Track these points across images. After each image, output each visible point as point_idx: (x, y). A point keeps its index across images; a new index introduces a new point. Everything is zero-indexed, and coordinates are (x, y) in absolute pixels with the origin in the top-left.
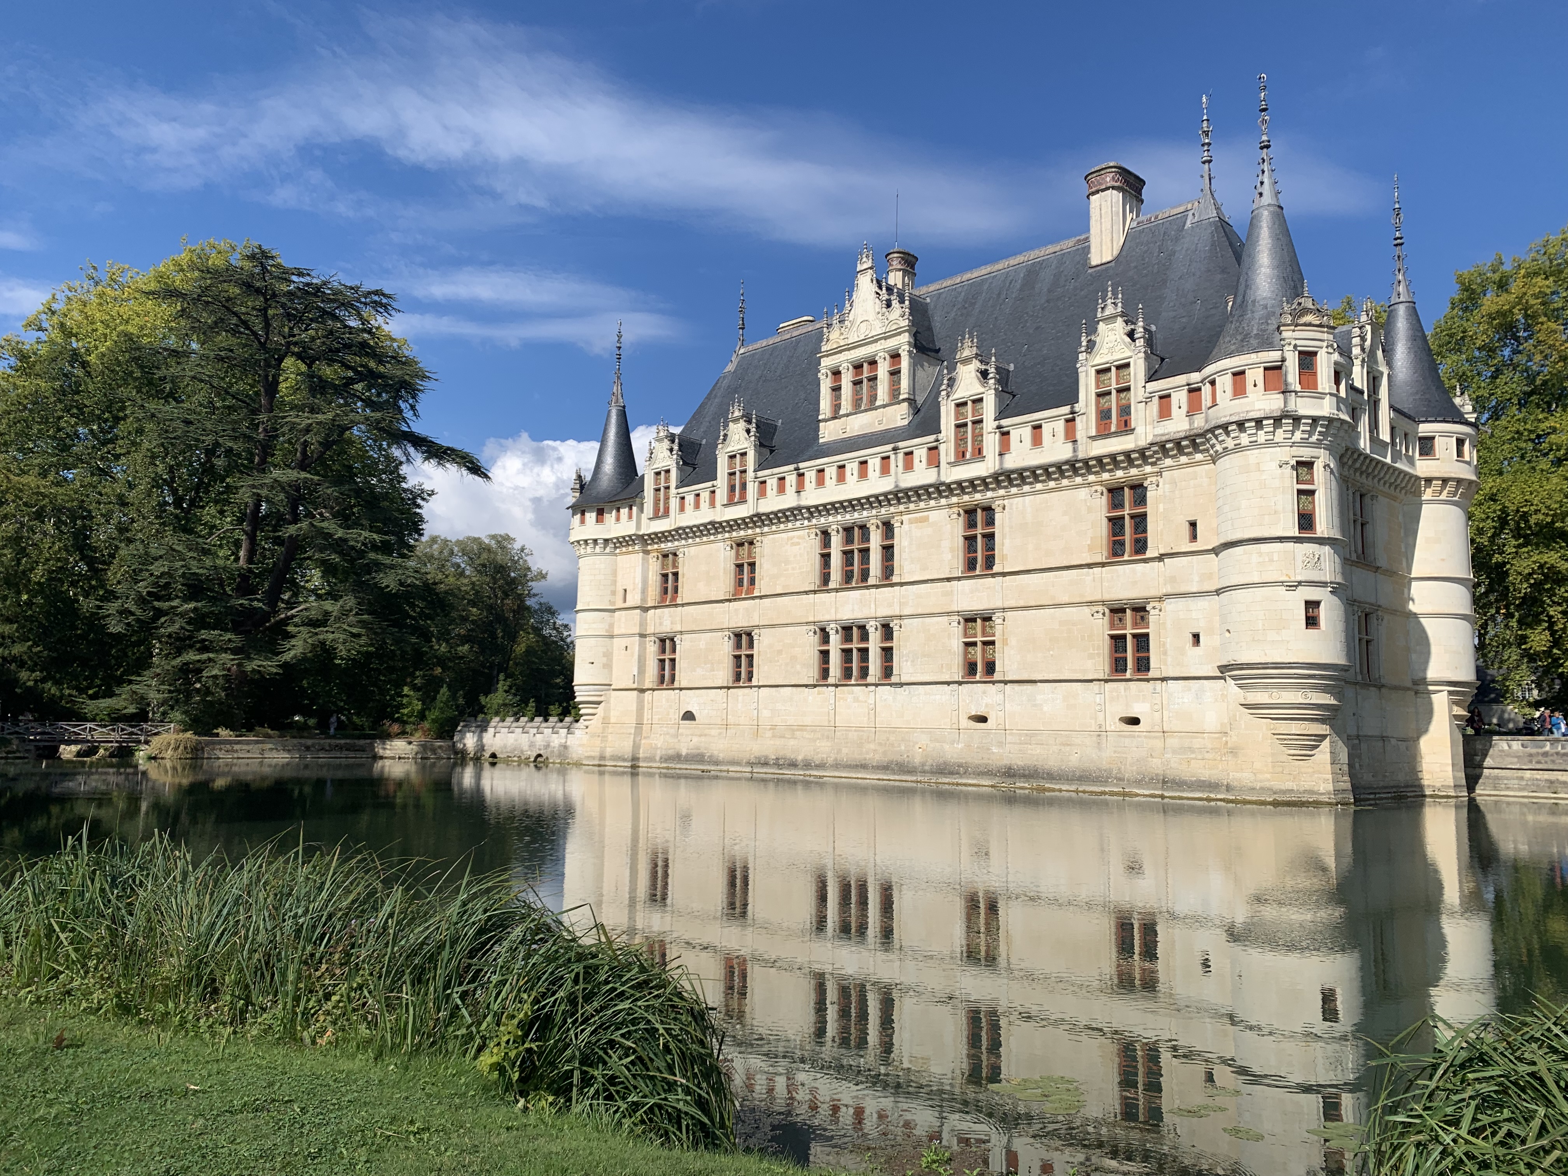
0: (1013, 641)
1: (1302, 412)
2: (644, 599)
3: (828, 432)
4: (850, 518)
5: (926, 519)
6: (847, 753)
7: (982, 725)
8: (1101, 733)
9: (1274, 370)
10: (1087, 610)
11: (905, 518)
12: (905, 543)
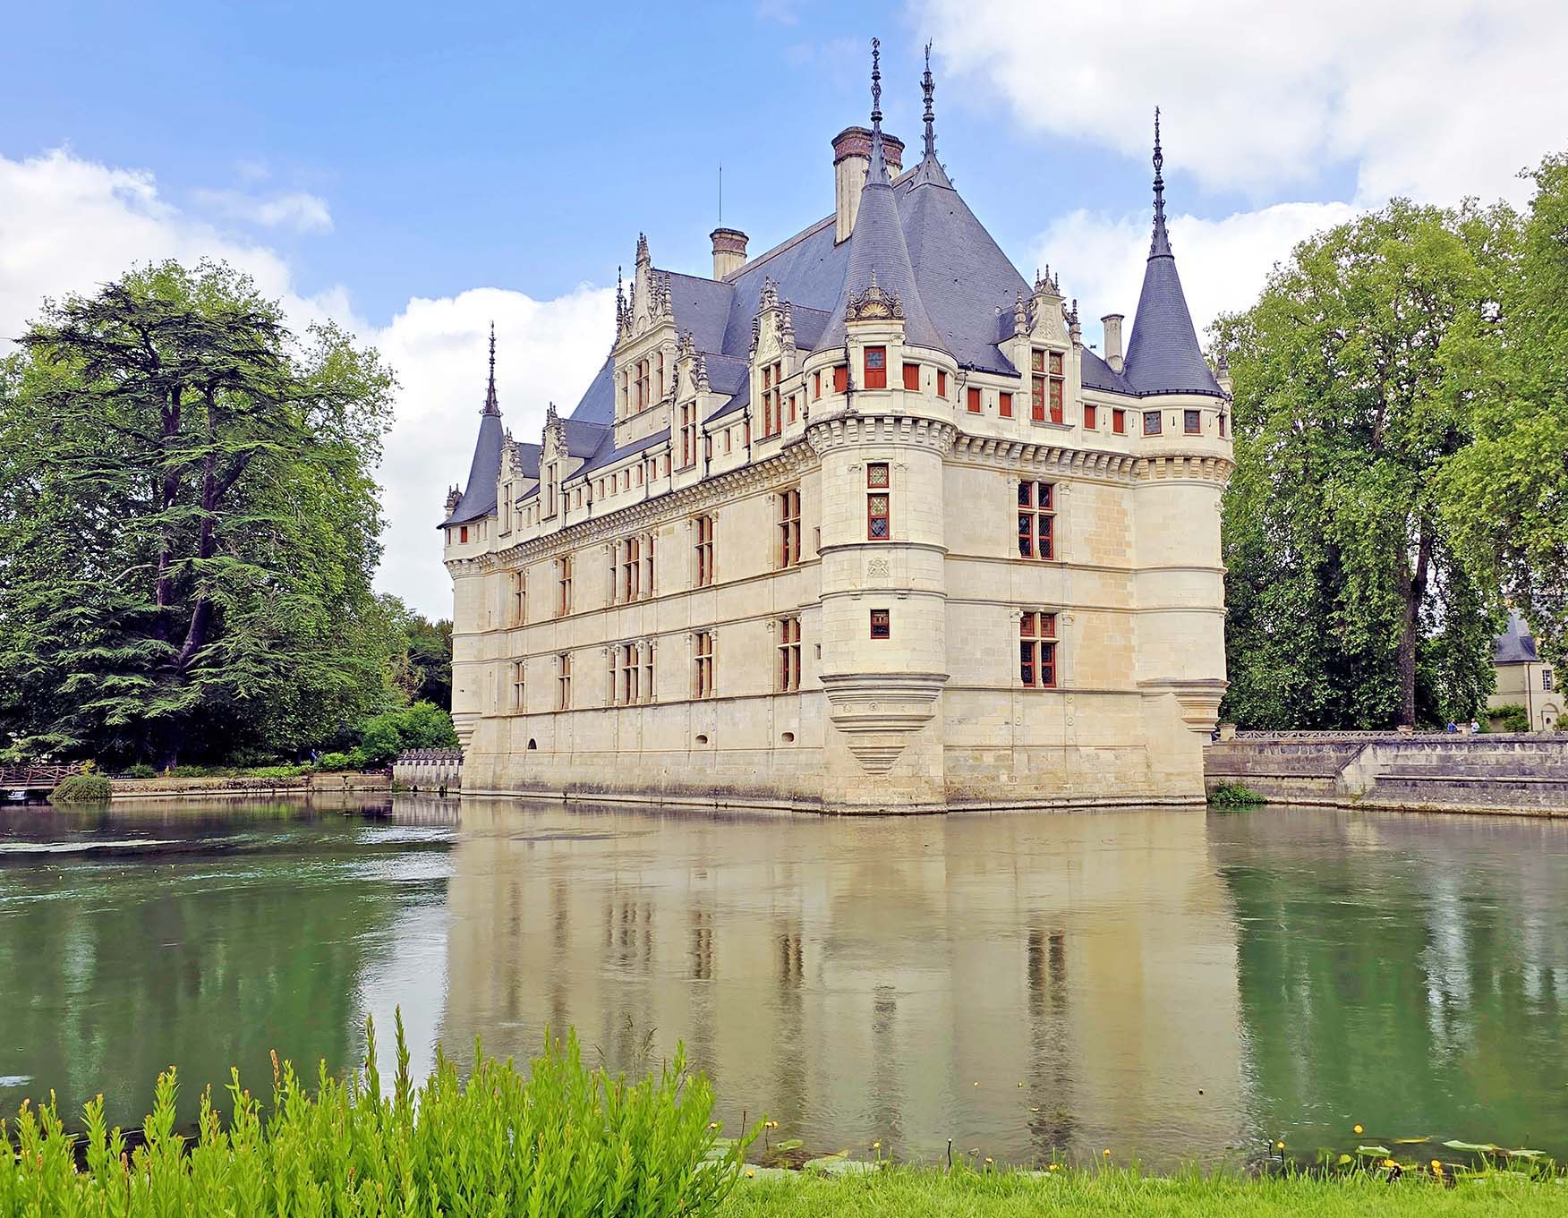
0: (723, 658)
1: (862, 412)
2: (502, 623)
3: (621, 438)
4: (627, 530)
5: (671, 531)
6: (624, 780)
7: (704, 746)
8: (770, 750)
9: (842, 369)
10: (764, 623)
11: (660, 529)
12: (660, 557)
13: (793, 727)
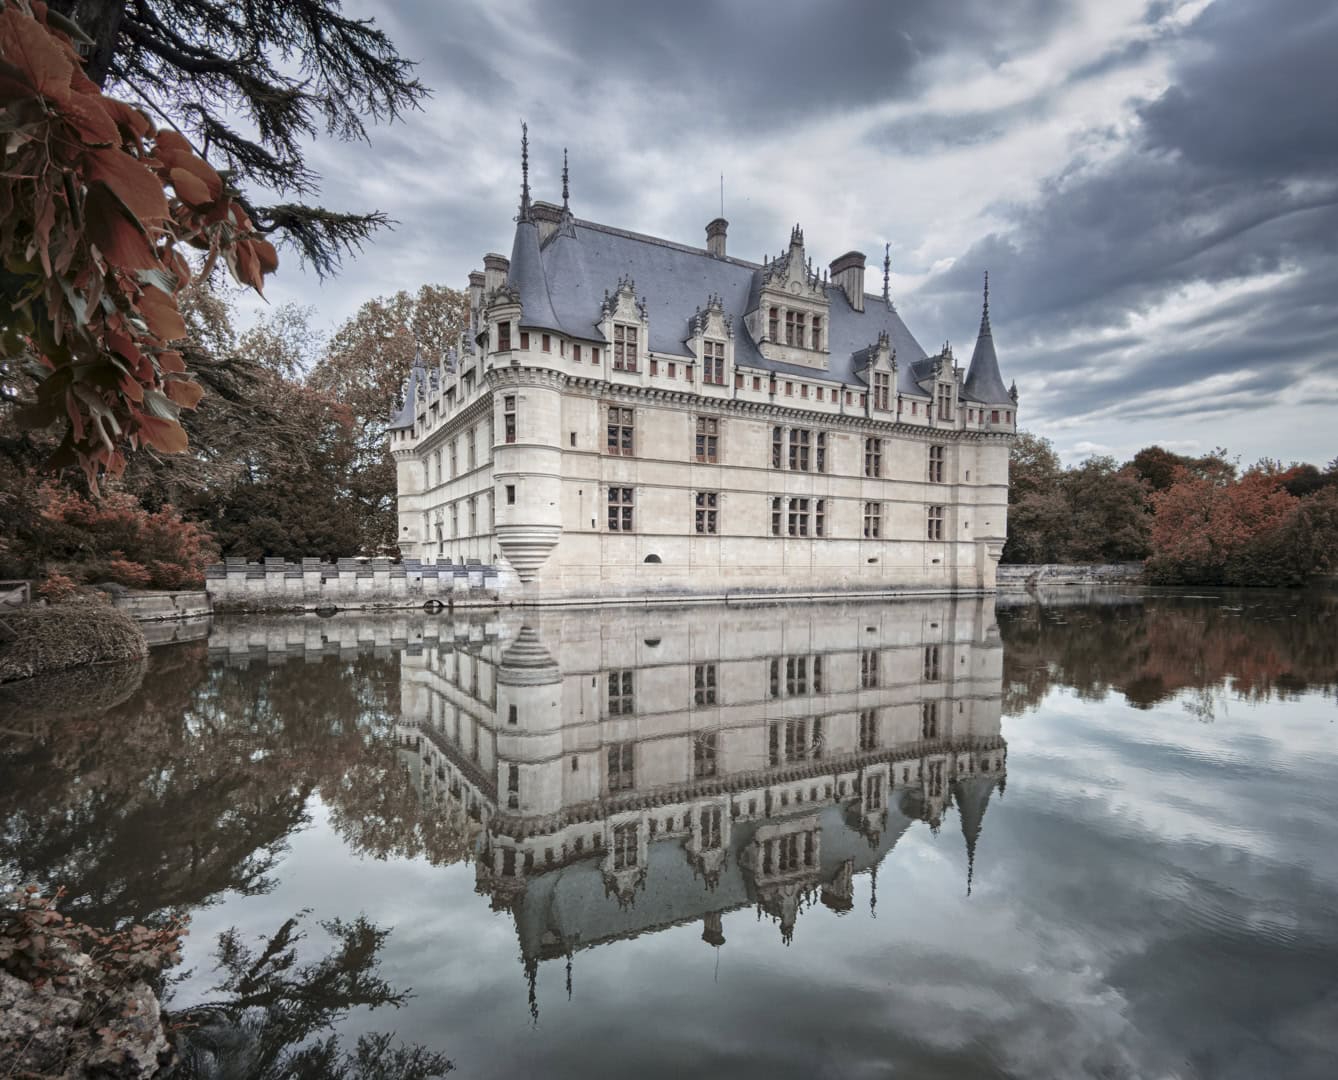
0: (891, 518)
2: (598, 447)
3: (771, 353)
7: (874, 564)
8: (927, 567)
10: (922, 506)
11: (837, 433)
13: (940, 556)
